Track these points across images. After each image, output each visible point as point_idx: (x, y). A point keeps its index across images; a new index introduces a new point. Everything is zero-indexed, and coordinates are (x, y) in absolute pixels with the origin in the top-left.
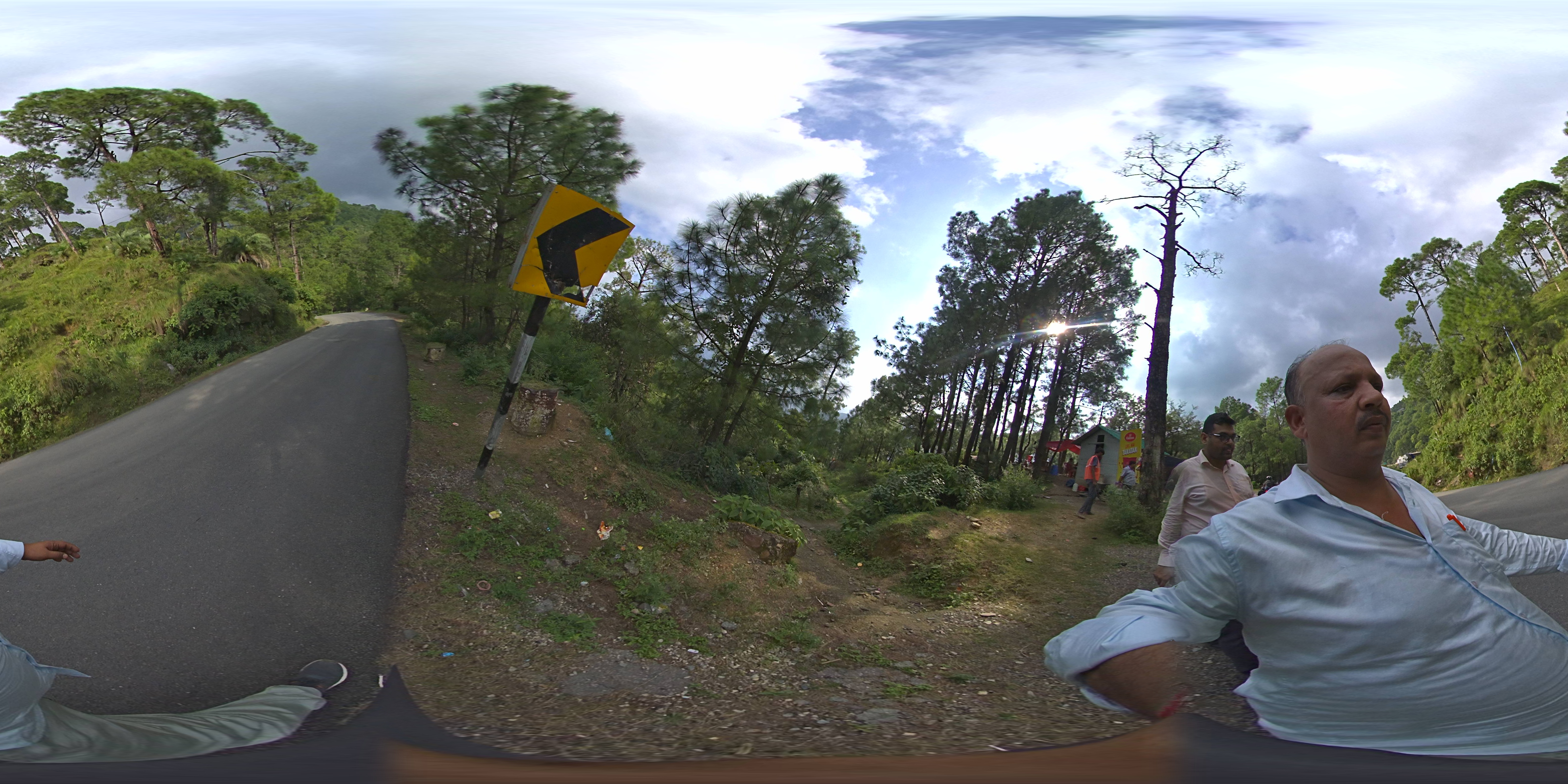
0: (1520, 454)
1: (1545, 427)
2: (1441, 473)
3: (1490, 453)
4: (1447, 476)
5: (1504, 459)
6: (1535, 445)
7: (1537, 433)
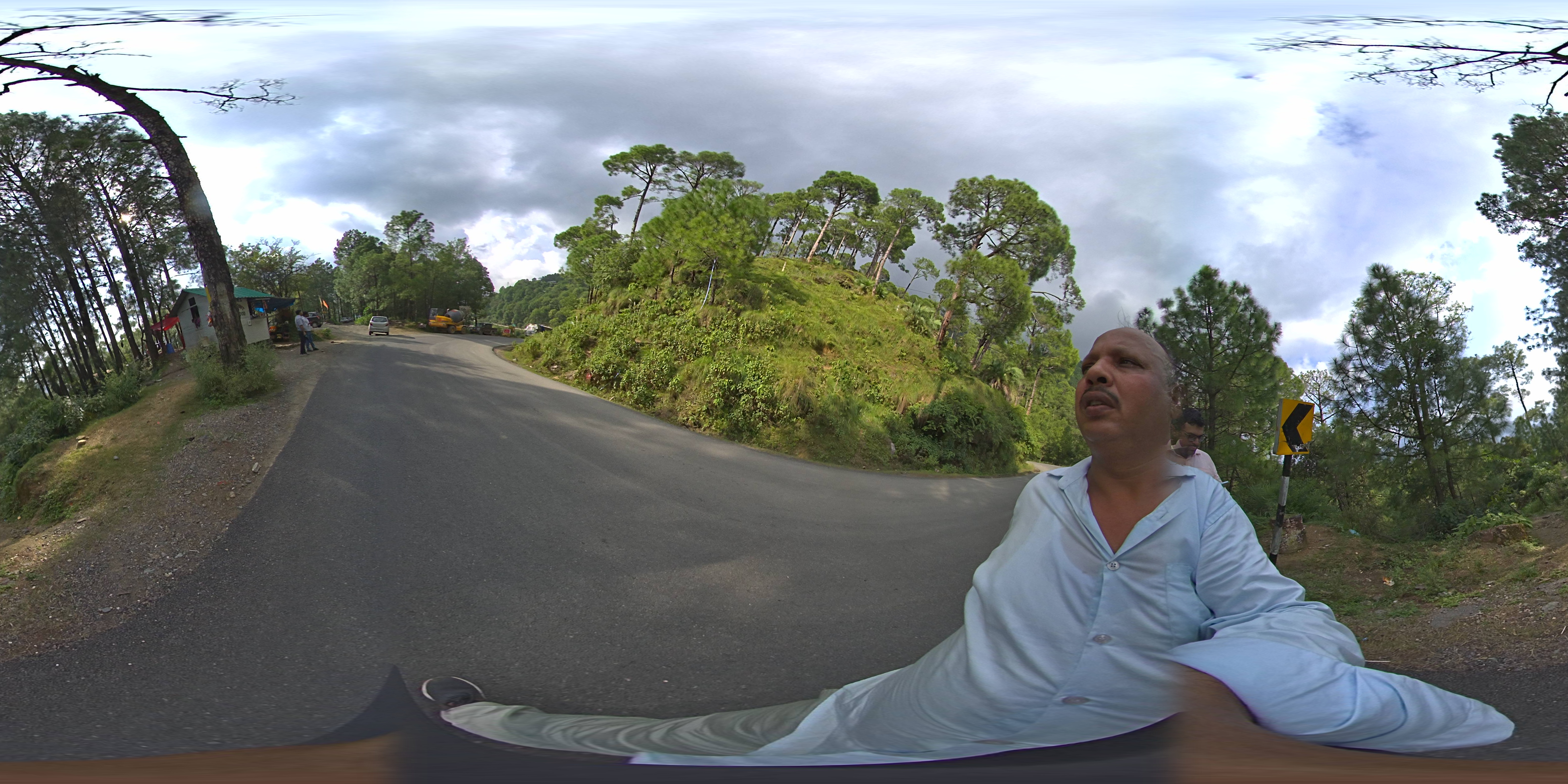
0: (649, 386)
1: (690, 378)
2: (561, 359)
3: (621, 367)
4: (564, 365)
5: (630, 381)
6: (669, 388)
7: (678, 377)
